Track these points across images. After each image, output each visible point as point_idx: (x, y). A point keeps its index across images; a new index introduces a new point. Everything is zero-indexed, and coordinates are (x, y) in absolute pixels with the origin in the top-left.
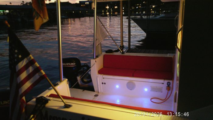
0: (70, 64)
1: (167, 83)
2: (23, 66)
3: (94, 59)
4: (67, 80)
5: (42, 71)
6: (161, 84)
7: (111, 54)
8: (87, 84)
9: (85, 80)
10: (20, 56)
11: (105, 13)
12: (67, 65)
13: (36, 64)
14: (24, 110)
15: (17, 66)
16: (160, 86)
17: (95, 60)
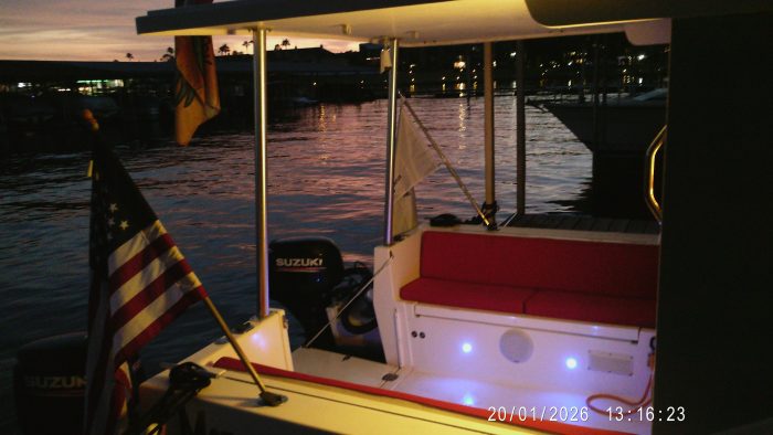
0: (305, 262)
1: (648, 342)
2: (131, 256)
3: (385, 245)
4: (282, 312)
5: (193, 276)
6: (628, 344)
7: (449, 230)
8: (361, 337)
9: (355, 322)
10: (124, 225)
11: (452, 84)
12: (295, 264)
13: (174, 253)
14: (125, 409)
15: (110, 259)
16: (625, 350)
17: (388, 250)
